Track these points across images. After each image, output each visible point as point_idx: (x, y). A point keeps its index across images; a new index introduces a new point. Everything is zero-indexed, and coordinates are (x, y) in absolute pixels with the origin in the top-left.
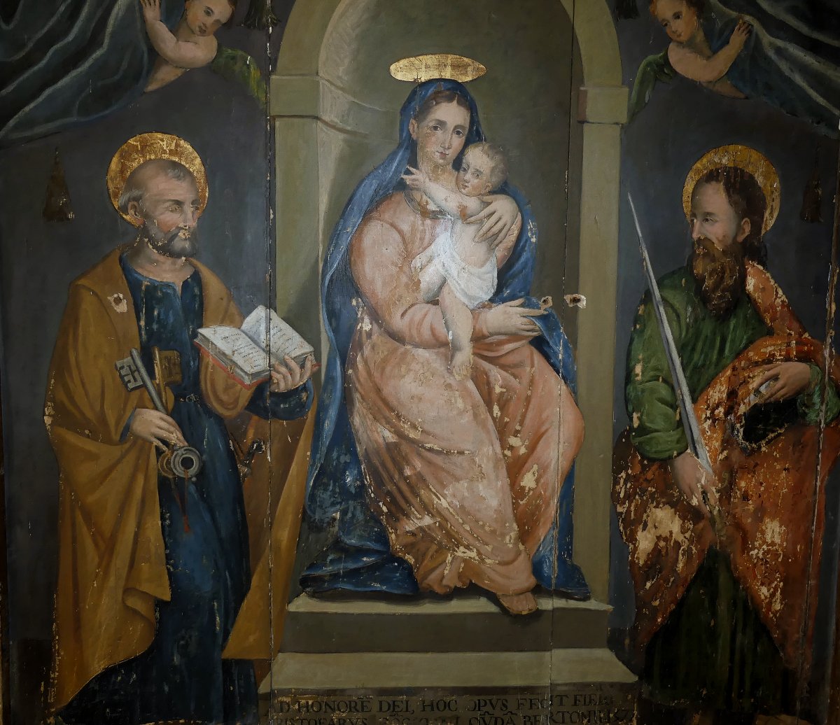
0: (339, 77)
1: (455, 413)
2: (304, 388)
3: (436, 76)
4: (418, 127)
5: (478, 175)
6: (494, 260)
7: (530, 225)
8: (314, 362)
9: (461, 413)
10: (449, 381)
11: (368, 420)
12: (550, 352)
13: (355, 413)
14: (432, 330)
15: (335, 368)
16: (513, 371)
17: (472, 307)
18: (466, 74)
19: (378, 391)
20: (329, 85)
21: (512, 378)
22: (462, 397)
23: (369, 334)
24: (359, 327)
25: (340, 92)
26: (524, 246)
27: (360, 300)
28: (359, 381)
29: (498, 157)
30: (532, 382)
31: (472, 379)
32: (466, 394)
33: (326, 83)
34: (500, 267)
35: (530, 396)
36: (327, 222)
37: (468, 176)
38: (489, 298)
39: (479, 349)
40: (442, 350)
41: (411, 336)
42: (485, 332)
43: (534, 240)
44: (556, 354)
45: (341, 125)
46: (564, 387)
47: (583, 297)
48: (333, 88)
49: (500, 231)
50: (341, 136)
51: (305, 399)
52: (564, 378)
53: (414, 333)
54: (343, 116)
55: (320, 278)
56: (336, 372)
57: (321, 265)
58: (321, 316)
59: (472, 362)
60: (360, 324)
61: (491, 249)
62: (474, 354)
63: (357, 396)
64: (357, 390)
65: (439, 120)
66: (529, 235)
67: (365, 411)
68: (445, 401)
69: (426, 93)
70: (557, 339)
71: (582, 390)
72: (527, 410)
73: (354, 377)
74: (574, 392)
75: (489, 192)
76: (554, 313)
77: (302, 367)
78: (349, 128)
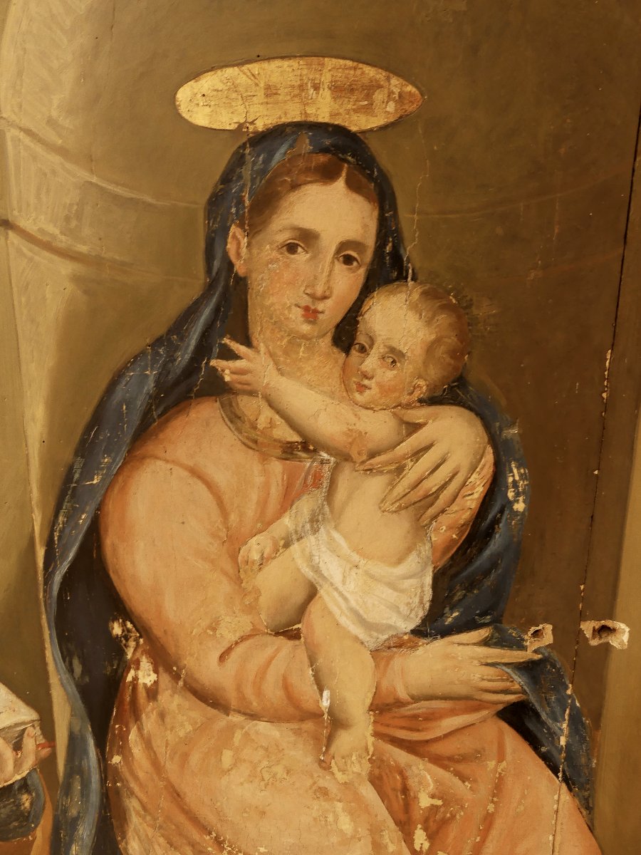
0: (51, 122)
1: (334, 839)
2: (24, 785)
3: (293, 114)
4: (249, 245)
5: (394, 362)
6: (426, 550)
7: (515, 474)
8: (41, 740)
9: (347, 841)
10: (322, 783)
11: (156, 847)
12: (541, 734)
13: (130, 834)
14: (286, 686)
15: (86, 752)
16: (461, 767)
17: (372, 646)
18: (368, 110)
19: (176, 796)
20: (27, 140)
21: (456, 780)
22: (351, 813)
23: (152, 693)
24: (129, 678)
25: (56, 159)
26: (496, 521)
27: (129, 625)
28: (136, 778)
29: (444, 319)
30: (498, 787)
31: (370, 782)
32: (358, 808)
33: (22, 135)
34: (441, 564)
35: (492, 815)
36: (48, 461)
37: (371, 362)
38: (412, 626)
39: (388, 726)
40: (309, 726)
41: (242, 698)
42: (403, 694)
43: (520, 506)
44: (553, 736)
45: (63, 241)
46: (566, 796)
47: (623, 626)
48: (39, 149)
49: (443, 487)
50: (66, 268)
51: (27, 804)
52: (566, 780)
53: (249, 691)
54: (67, 219)
55: (41, 578)
56: (88, 758)
57: (41, 553)
58: (48, 653)
59: (371, 749)
60: (132, 673)
61: (420, 529)
62: (377, 734)
63: (132, 805)
64: (132, 793)
65: (300, 229)
66: (511, 495)
67: (150, 832)
68: (315, 819)
69: (267, 161)
70: (558, 710)
71: (605, 802)
72: (483, 841)
73: (124, 771)
74: (587, 806)
75: (420, 401)
76: (555, 656)
77: (18, 747)
78: (83, 248)
